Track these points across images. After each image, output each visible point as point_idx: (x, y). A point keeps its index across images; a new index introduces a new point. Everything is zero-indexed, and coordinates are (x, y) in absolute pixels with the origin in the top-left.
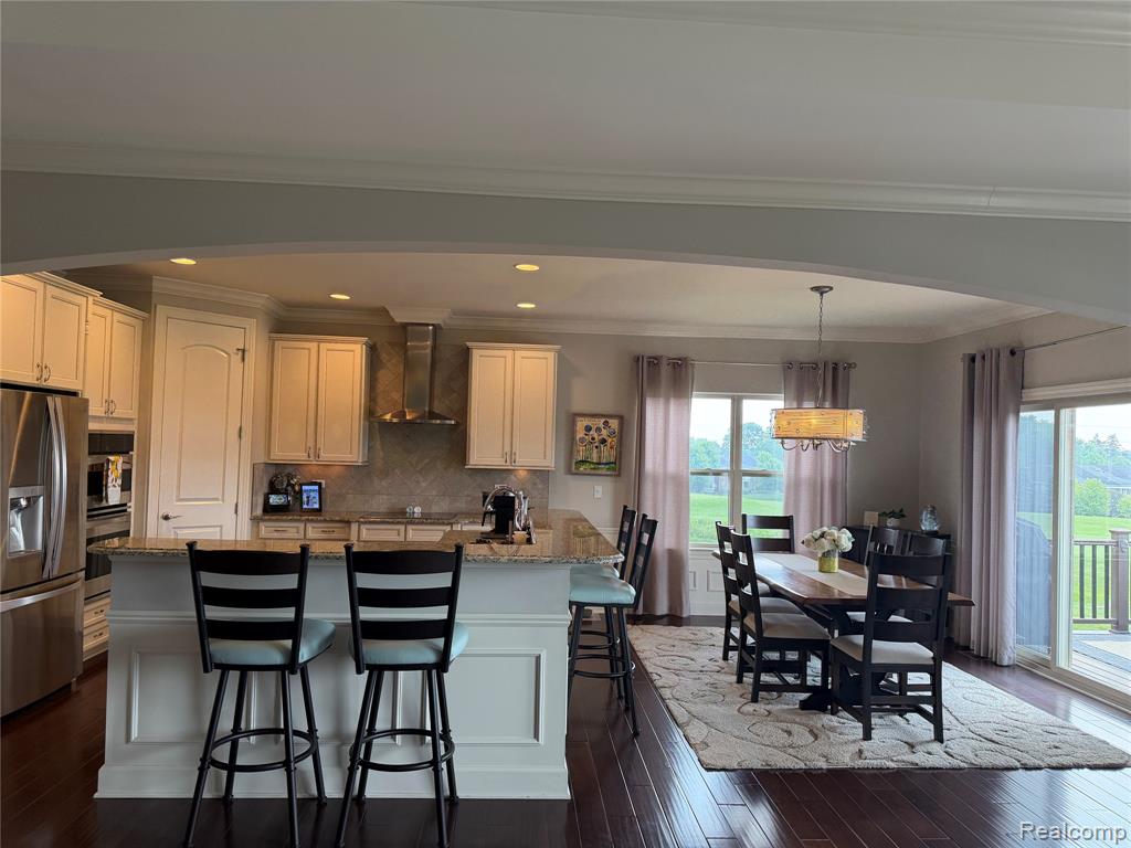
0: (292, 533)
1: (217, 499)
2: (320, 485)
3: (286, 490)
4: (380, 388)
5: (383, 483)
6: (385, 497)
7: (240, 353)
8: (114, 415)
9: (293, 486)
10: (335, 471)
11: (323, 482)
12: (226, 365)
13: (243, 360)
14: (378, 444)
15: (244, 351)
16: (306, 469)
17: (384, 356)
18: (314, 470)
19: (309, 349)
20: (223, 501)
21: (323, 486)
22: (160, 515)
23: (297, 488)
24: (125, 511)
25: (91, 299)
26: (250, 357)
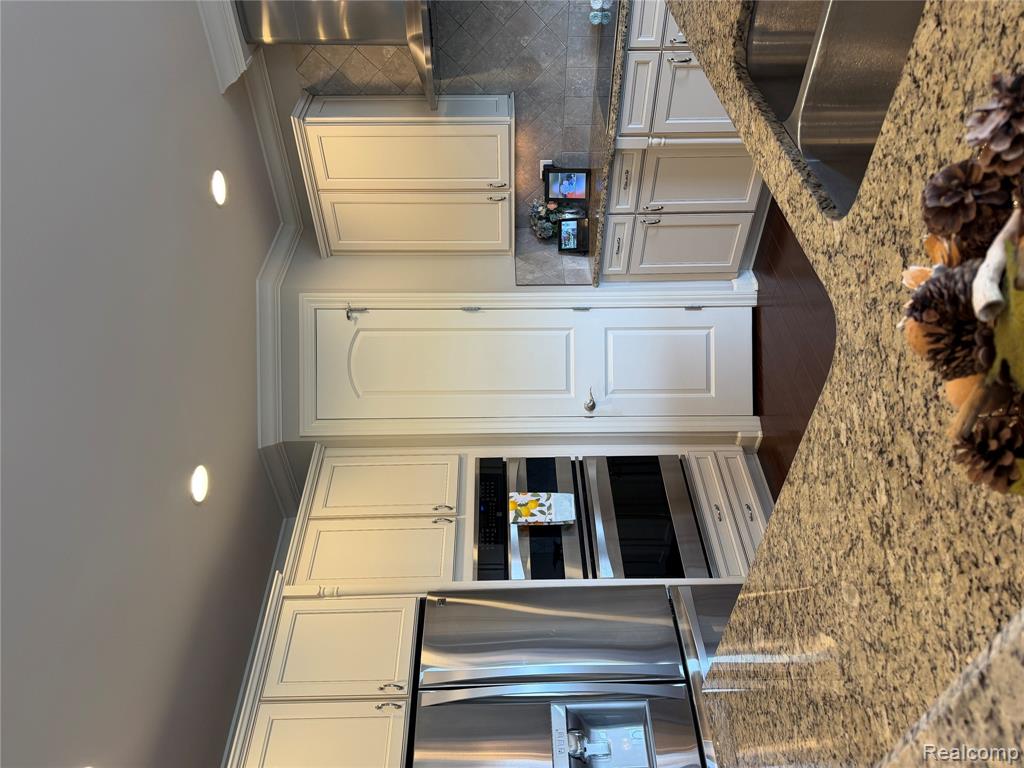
0: (624, 233)
1: (568, 337)
2: (548, 169)
3: (554, 223)
4: (379, 78)
5: (545, 65)
6: (571, 62)
7: (354, 315)
8: (453, 504)
9: (549, 212)
10: (526, 146)
11: (543, 162)
12: (375, 333)
13: (363, 310)
14: (477, 77)
15: (350, 310)
16: (523, 187)
17: (323, 73)
18: (524, 176)
19: (333, 204)
20: (569, 329)
21: (549, 162)
22: (588, 414)
23: (552, 206)
24: (581, 463)
25: (288, 591)
26: (357, 299)
